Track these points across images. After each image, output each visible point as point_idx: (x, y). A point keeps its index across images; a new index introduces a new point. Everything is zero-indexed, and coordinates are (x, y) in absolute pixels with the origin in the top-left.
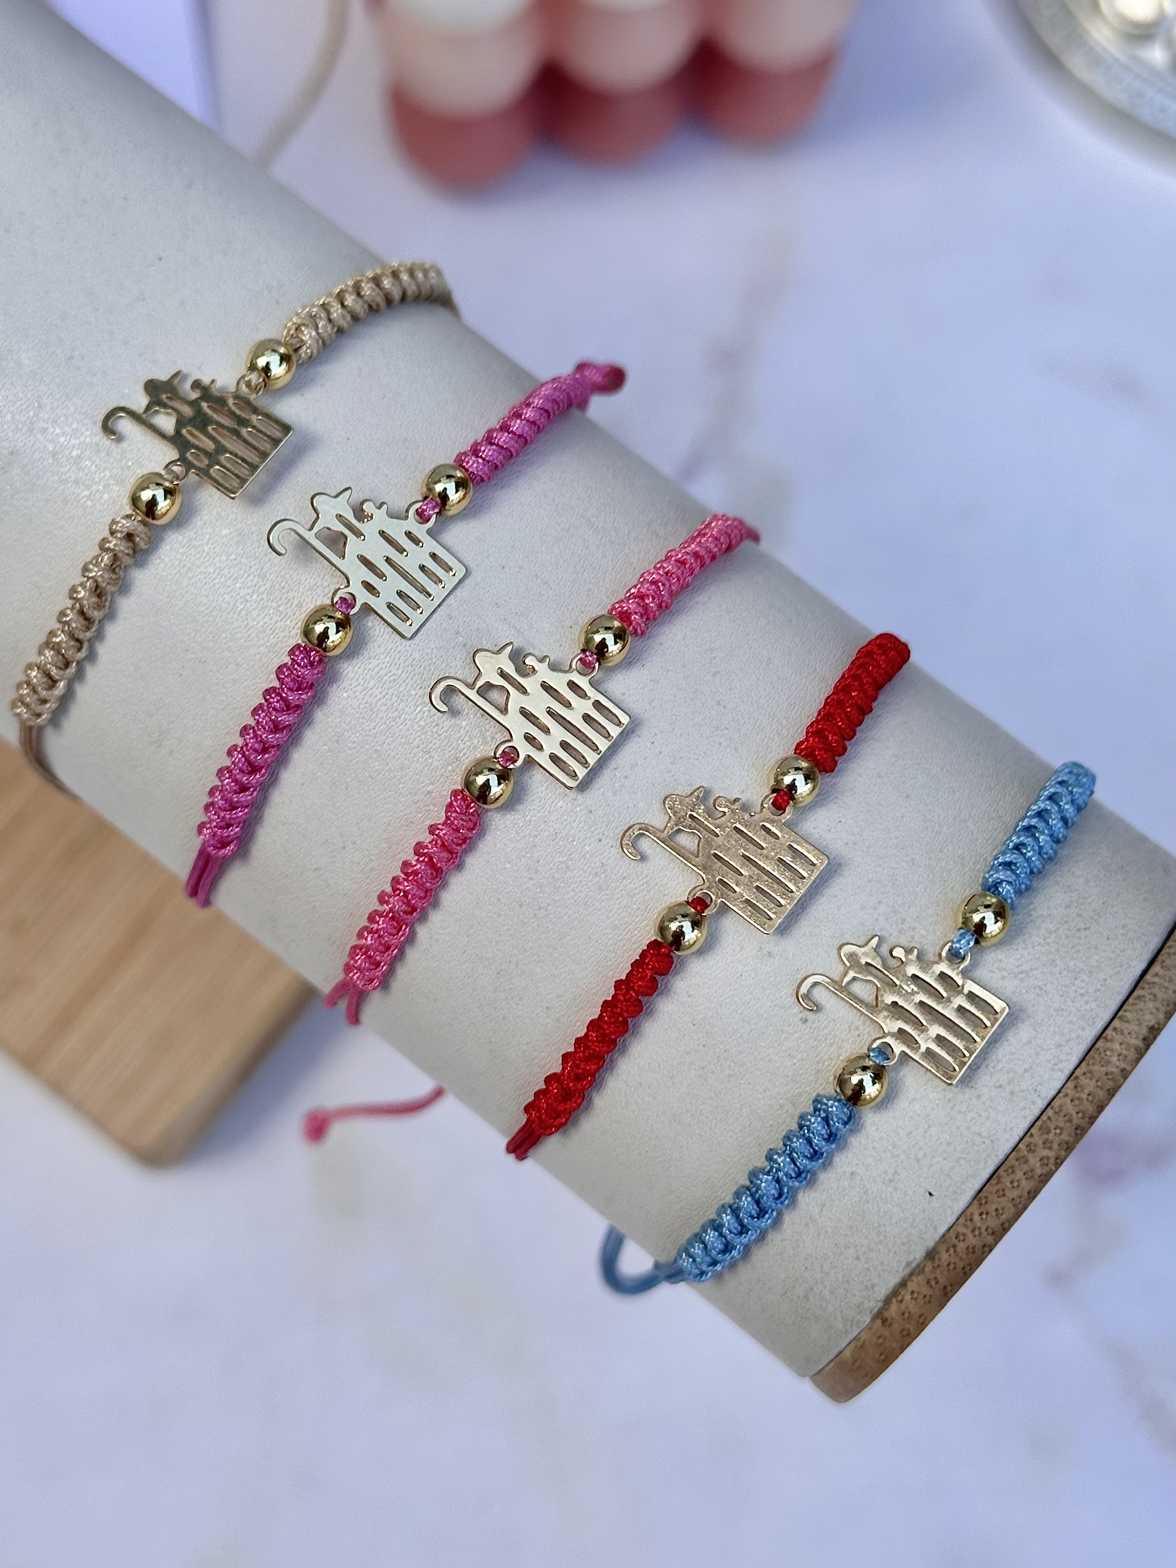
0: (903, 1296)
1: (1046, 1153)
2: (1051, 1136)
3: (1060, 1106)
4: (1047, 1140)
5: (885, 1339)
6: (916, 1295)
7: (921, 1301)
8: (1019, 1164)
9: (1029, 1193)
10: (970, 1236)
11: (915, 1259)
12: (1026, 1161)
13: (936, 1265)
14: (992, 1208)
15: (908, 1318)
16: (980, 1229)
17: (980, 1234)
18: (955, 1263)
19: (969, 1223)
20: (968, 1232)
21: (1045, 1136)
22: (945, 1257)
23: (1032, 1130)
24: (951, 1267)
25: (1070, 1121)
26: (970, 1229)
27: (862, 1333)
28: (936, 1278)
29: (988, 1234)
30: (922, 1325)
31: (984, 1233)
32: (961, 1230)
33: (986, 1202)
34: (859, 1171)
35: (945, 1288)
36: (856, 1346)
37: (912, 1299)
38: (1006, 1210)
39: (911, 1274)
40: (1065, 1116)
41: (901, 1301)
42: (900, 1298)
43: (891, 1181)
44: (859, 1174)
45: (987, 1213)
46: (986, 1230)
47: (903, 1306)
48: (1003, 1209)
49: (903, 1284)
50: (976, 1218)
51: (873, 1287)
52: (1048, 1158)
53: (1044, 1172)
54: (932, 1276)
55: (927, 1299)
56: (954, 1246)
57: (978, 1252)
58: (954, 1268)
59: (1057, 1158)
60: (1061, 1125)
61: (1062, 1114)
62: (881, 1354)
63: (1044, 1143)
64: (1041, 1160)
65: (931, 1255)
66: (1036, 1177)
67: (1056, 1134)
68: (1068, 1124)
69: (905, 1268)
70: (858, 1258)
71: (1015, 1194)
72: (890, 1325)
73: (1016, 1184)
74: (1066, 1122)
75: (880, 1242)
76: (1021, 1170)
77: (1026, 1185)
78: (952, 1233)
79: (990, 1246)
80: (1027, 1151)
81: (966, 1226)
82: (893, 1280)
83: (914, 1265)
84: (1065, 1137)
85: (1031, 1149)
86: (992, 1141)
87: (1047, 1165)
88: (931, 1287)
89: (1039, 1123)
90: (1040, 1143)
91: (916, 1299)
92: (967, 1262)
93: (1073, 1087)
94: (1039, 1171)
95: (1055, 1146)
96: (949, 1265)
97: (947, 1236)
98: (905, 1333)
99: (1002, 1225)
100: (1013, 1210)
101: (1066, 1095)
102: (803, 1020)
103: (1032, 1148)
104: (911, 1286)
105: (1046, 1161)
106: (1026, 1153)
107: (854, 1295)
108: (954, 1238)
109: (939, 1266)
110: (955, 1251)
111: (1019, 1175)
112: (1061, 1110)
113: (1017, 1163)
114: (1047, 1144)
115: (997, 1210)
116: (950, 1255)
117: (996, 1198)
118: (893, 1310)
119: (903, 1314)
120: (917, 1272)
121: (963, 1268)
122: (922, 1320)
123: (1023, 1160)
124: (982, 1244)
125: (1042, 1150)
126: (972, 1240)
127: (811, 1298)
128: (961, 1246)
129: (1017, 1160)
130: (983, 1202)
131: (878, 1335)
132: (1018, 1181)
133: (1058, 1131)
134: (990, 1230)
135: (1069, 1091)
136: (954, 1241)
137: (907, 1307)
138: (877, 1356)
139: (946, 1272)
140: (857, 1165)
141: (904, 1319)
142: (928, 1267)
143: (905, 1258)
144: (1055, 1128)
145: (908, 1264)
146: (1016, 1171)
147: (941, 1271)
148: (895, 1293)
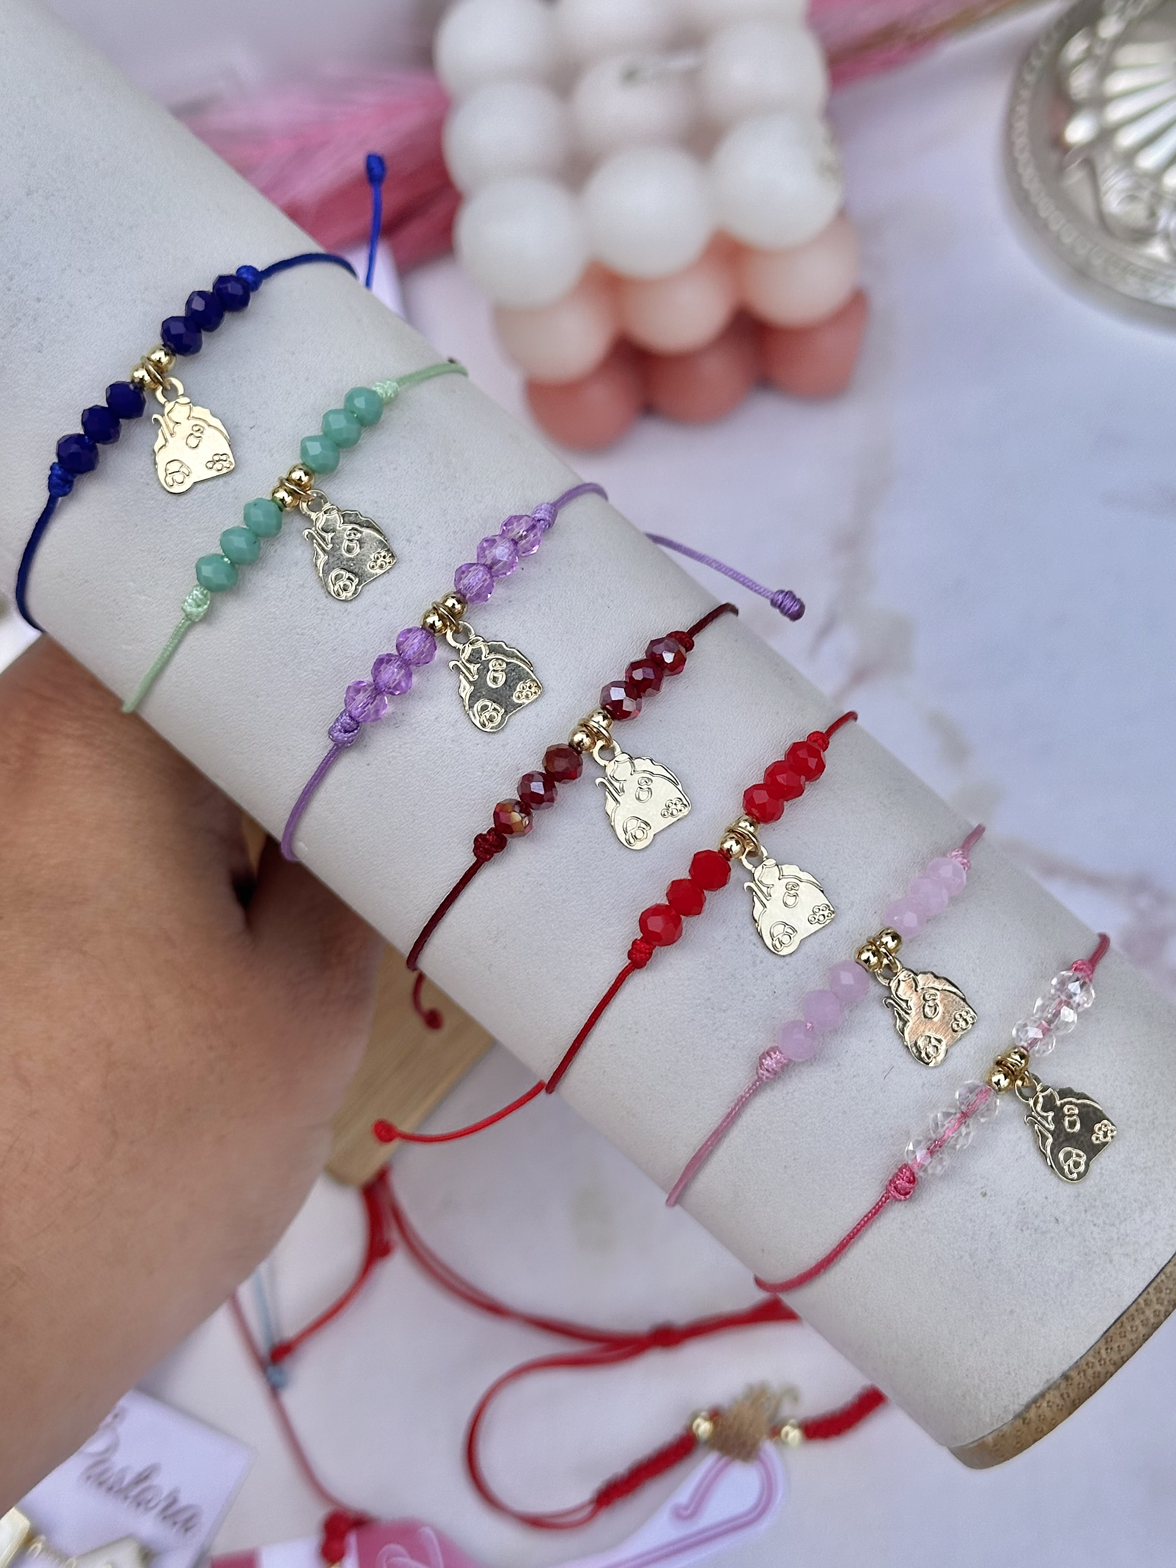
0: (1041, 1404)
1: (1158, 1307)
2: (1163, 1295)
3: (1171, 1273)
6: (1051, 1404)
7: (1055, 1408)
8: (1138, 1314)
9: (1144, 1336)
10: (1097, 1364)
11: (1053, 1378)
12: (1143, 1313)
13: (1069, 1383)
14: (1115, 1345)
15: (1043, 1419)
16: (1105, 1359)
17: (1105, 1364)
19: (1097, 1355)
20: (1096, 1361)
21: (1158, 1295)
22: (1076, 1378)
23: (1150, 1290)
24: (1081, 1386)
26: (1097, 1359)
27: (1005, 1426)
28: (1067, 1393)
29: (1111, 1364)
30: (1053, 1425)
31: (1108, 1362)
32: (1091, 1359)
33: (1111, 1341)
35: (1073, 1401)
36: (998, 1435)
37: (1048, 1406)
39: (1049, 1388)
41: (1039, 1407)
42: (1038, 1405)
44: (1016, 1312)
45: (1111, 1349)
46: (1110, 1361)
47: (1040, 1411)
48: (1124, 1346)
49: (1042, 1395)
50: (1103, 1352)
51: (1018, 1395)
52: (1160, 1311)
53: (1156, 1321)
54: (1065, 1391)
55: (1060, 1407)
56: (1084, 1371)
57: (1102, 1376)
58: (1083, 1387)
59: (1166, 1311)
61: (1172, 1278)
62: (1017, 1443)
63: (1157, 1300)
65: (1066, 1377)
66: (1150, 1325)
67: (1166, 1293)
70: (1009, 1373)
72: (1028, 1423)
73: (1134, 1329)
75: (1028, 1363)
76: (1139, 1318)
77: (1142, 1330)
78: (1083, 1362)
79: (1111, 1373)
80: (1145, 1305)
81: (1094, 1357)
82: (1035, 1391)
83: (1052, 1382)
85: (1147, 1303)
86: (1119, 1296)
87: (1158, 1316)
88: (1064, 1399)
89: (1154, 1284)
90: (1154, 1300)
91: (1051, 1407)
92: (1093, 1383)
94: (1152, 1320)
95: (1166, 1303)
96: (1079, 1384)
97: (1079, 1363)
98: (1039, 1430)
99: (1122, 1358)
100: (1131, 1348)
102: (984, 1193)
103: (1149, 1302)
104: (1048, 1397)
105: (1157, 1313)
106: (1143, 1306)
107: (1003, 1399)
108: (1085, 1365)
109: (1071, 1384)
110: (1085, 1375)
111: (1137, 1322)
112: (1171, 1275)
113: (1136, 1313)
114: (1160, 1301)
115: (1119, 1347)
116: (1080, 1377)
117: (1119, 1338)
118: (1032, 1414)
119: (1040, 1416)
120: (1054, 1387)
121: (1090, 1388)
122: (1054, 1422)
123: (1140, 1312)
124: (1106, 1371)
125: (1154, 1303)
126: (1098, 1368)
127: (968, 1398)
128: (1090, 1372)
129: (1136, 1310)
130: (1109, 1340)
131: (1017, 1429)
132: (1136, 1326)
133: (1168, 1291)
134: (1112, 1362)
136: (1085, 1367)
137: (1043, 1412)
138: (1015, 1443)
139: (1076, 1389)
140: (1016, 1304)
141: (1039, 1420)
142: (1063, 1385)
143: (1046, 1376)
144: (1166, 1289)
145: (1048, 1381)
146: (1136, 1319)
147: (1073, 1390)
148: (1035, 1401)
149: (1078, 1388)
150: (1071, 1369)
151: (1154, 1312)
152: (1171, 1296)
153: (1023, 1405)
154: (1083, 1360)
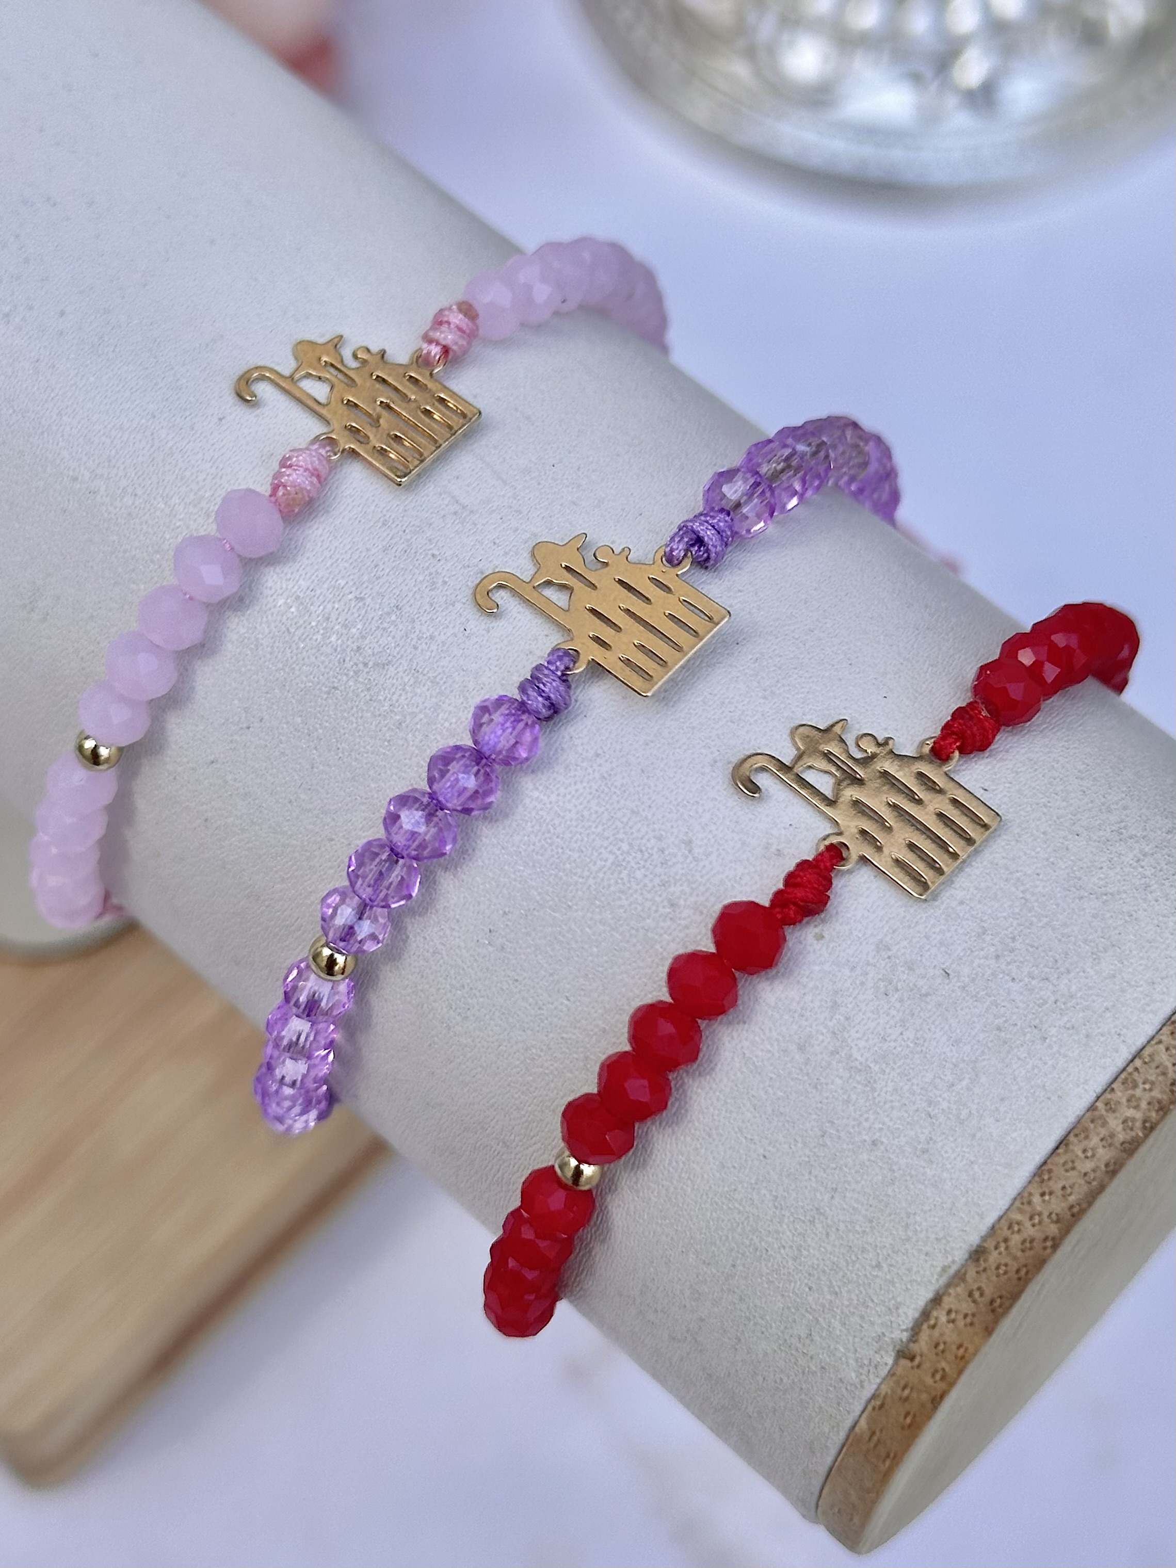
0: (936, 1318)
1: (1130, 1113)
2: (1138, 1092)
4: (1133, 1096)
5: (912, 1389)
6: (953, 1315)
7: (961, 1323)
8: (1095, 1127)
9: (1107, 1165)
10: (1028, 1224)
11: (954, 1262)
12: (1104, 1124)
13: (981, 1269)
14: (1056, 1186)
15: (944, 1353)
16: (1040, 1214)
17: (1040, 1222)
18: (1006, 1265)
19: (1026, 1208)
20: (1024, 1219)
21: (1130, 1092)
22: (993, 1258)
23: (1114, 1085)
24: (1003, 1272)
25: (1164, 1074)
26: (1028, 1216)
27: (882, 1386)
28: (979, 1289)
29: (1053, 1222)
31: (1046, 1220)
32: (1018, 1217)
33: (1051, 1179)
34: (884, 1140)
35: (992, 1302)
36: (875, 1409)
37: (948, 1321)
38: (1076, 1188)
39: (948, 1285)
40: (1157, 1067)
41: (934, 1327)
42: (932, 1322)
43: (924, 1151)
44: (882, 1143)
45: (1051, 1193)
47: (936, 1332)
48: (1073, 1187)
49: (937, 1300)
50: (1036, 1199)
51: (897, 1310)
52: (1133, 1120)
53: (1128, 1138)
54: (975, 1286)
55: (968, 1320)
56: (1006, 1240)
57: (1038, 1247)
58: (1006, 1273)
59: (1145, 1122)
60: (1152, 1078)
61: (1154, 1065)
62: (907, 1415)
63: (1129, 1101)
64: (1123, 1123)
65: (978, 1254)
66: (1118, 1145)
67: (1145, 1090)
68: (1161, 1078)
69: (941, 1276)
70: (878, 1266)
71: (1088, 1166)
72: (920, 1365)
73: (1089, 1154)
74: (1158, 1075)
75: (908, 1239)
76: (1098, 1134)
77: (1103, 1154)
78: (1004, 1224)
79: (1053, 1239)
80: (1107, 1111)
81: (1022, 1212)
82: (924, 1296)
83: (952, 1271)
84: (1156, 1094)
85: (1111, 1109)
88: (974, 1301)
89: (1123, 1076)
90: (1124, 1100)
91: (953, 1321)
92: (1022, 1261)
93: (1168, 1033)
94: (1121, 1137)
95: (1144, 1105)
96: (998, 1268)
97: (997, 1228)
98: (939, 1376)
99: (1070, 1208)
100: (1085, 1188)
101: (1160, 1042)
103: (1113, 1106)
104: (948, 1302)
105: (1130, 1124)
106: (1104, 1112)
107: (872, 1324)
108: (1005, 1228)
109: (985, 1271)
110: (1007, 1248)
113: (1092, 1126)
114: (1133, 1103)
115: (1064, 1188)
116: (1000, 1253)
117: (1063, 1173)
118: (923, 1345)
119: (936, 1346)
120: (956, 1280)
121: (1018, 1271)
122: (961, 1353)
123: (1100, 1124)
124: (1044, 1236)
125: (1126, 1109)
126: (1030, 1231)
127: (817, 1338)
129: (1092, 1121)
130: (1047, 1179)
131: (902, 1383)
132: (1092, 1149)
133: (1147, 1086)
134: (1054, 1216)
135: (1164, 1038)
136: (1007, 1233)
137: (942, 1335)
139: (994, 1278)
140: (881, 1129)
141: (937, 1354)
142: (971, 1273)
143: (940, 1261)
144: (1144, 1083)
145: (944, 1269)
146: (1091, 1136)
147: (988, 1278)
148: (925, 1314)
149: (998, 1276)
150: (984, 1239)
151: (1125, 1122)
152: (1153, 1093)
153: (906, 1330)
154: (1003, 1221)
